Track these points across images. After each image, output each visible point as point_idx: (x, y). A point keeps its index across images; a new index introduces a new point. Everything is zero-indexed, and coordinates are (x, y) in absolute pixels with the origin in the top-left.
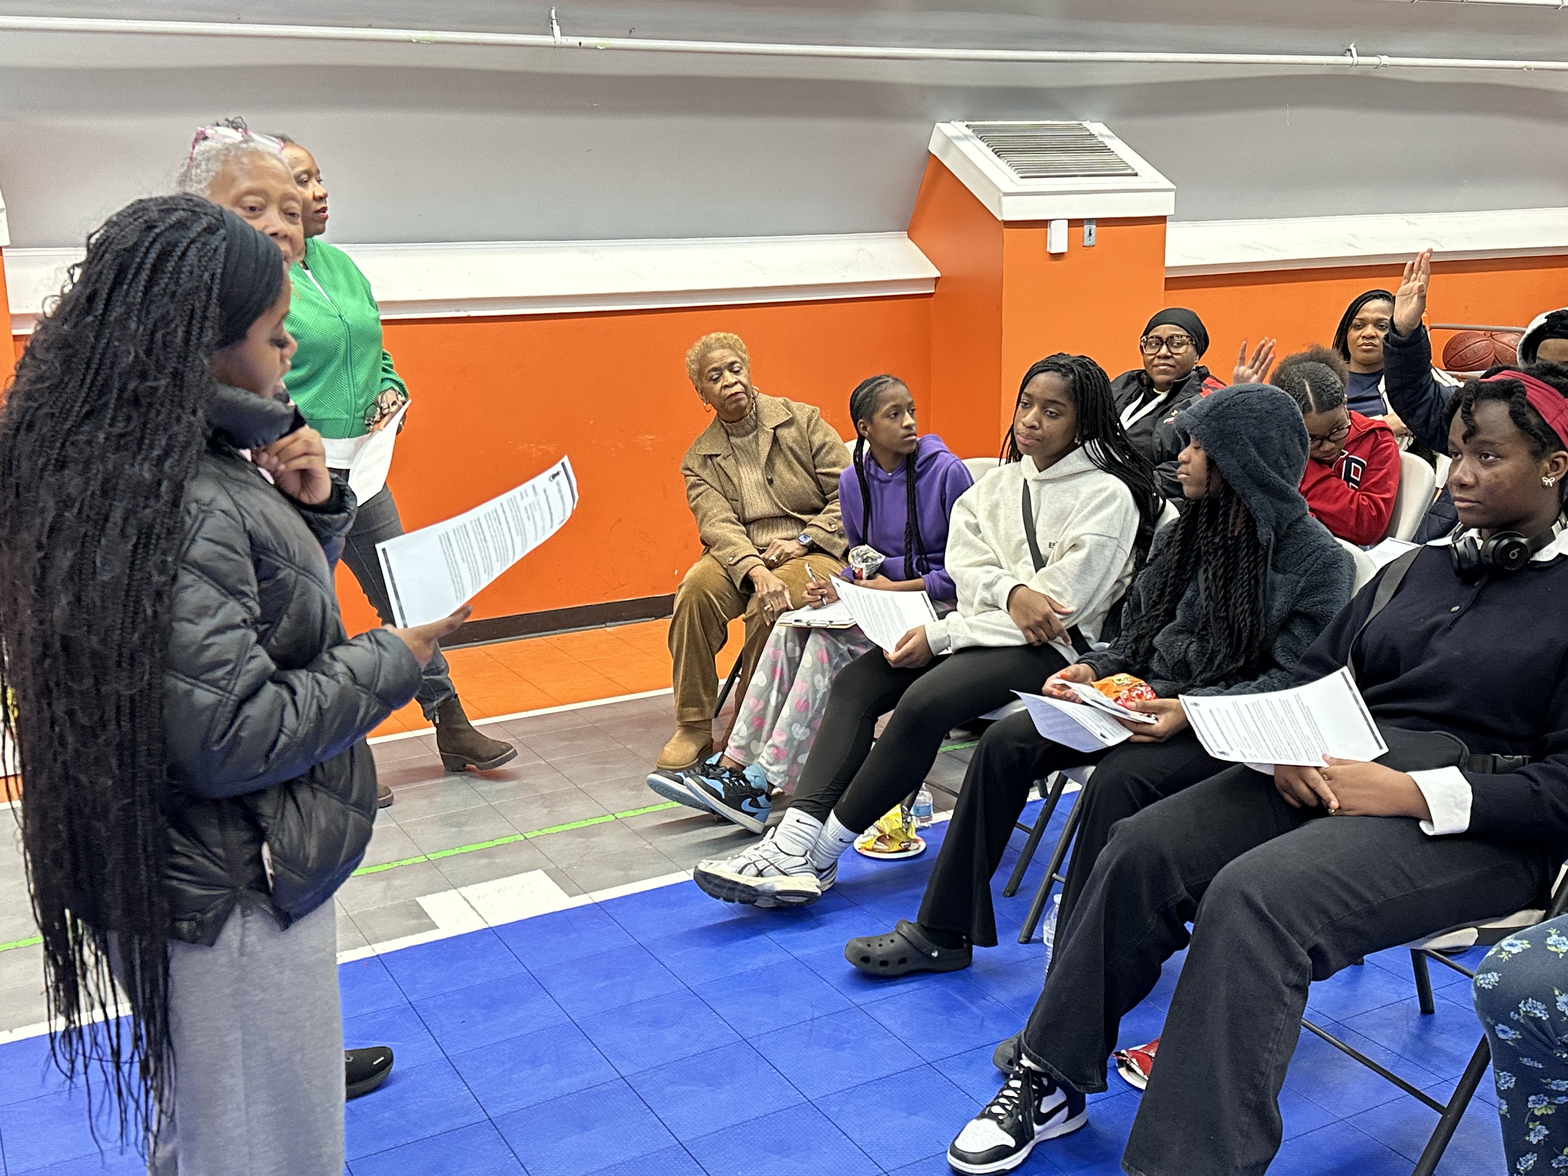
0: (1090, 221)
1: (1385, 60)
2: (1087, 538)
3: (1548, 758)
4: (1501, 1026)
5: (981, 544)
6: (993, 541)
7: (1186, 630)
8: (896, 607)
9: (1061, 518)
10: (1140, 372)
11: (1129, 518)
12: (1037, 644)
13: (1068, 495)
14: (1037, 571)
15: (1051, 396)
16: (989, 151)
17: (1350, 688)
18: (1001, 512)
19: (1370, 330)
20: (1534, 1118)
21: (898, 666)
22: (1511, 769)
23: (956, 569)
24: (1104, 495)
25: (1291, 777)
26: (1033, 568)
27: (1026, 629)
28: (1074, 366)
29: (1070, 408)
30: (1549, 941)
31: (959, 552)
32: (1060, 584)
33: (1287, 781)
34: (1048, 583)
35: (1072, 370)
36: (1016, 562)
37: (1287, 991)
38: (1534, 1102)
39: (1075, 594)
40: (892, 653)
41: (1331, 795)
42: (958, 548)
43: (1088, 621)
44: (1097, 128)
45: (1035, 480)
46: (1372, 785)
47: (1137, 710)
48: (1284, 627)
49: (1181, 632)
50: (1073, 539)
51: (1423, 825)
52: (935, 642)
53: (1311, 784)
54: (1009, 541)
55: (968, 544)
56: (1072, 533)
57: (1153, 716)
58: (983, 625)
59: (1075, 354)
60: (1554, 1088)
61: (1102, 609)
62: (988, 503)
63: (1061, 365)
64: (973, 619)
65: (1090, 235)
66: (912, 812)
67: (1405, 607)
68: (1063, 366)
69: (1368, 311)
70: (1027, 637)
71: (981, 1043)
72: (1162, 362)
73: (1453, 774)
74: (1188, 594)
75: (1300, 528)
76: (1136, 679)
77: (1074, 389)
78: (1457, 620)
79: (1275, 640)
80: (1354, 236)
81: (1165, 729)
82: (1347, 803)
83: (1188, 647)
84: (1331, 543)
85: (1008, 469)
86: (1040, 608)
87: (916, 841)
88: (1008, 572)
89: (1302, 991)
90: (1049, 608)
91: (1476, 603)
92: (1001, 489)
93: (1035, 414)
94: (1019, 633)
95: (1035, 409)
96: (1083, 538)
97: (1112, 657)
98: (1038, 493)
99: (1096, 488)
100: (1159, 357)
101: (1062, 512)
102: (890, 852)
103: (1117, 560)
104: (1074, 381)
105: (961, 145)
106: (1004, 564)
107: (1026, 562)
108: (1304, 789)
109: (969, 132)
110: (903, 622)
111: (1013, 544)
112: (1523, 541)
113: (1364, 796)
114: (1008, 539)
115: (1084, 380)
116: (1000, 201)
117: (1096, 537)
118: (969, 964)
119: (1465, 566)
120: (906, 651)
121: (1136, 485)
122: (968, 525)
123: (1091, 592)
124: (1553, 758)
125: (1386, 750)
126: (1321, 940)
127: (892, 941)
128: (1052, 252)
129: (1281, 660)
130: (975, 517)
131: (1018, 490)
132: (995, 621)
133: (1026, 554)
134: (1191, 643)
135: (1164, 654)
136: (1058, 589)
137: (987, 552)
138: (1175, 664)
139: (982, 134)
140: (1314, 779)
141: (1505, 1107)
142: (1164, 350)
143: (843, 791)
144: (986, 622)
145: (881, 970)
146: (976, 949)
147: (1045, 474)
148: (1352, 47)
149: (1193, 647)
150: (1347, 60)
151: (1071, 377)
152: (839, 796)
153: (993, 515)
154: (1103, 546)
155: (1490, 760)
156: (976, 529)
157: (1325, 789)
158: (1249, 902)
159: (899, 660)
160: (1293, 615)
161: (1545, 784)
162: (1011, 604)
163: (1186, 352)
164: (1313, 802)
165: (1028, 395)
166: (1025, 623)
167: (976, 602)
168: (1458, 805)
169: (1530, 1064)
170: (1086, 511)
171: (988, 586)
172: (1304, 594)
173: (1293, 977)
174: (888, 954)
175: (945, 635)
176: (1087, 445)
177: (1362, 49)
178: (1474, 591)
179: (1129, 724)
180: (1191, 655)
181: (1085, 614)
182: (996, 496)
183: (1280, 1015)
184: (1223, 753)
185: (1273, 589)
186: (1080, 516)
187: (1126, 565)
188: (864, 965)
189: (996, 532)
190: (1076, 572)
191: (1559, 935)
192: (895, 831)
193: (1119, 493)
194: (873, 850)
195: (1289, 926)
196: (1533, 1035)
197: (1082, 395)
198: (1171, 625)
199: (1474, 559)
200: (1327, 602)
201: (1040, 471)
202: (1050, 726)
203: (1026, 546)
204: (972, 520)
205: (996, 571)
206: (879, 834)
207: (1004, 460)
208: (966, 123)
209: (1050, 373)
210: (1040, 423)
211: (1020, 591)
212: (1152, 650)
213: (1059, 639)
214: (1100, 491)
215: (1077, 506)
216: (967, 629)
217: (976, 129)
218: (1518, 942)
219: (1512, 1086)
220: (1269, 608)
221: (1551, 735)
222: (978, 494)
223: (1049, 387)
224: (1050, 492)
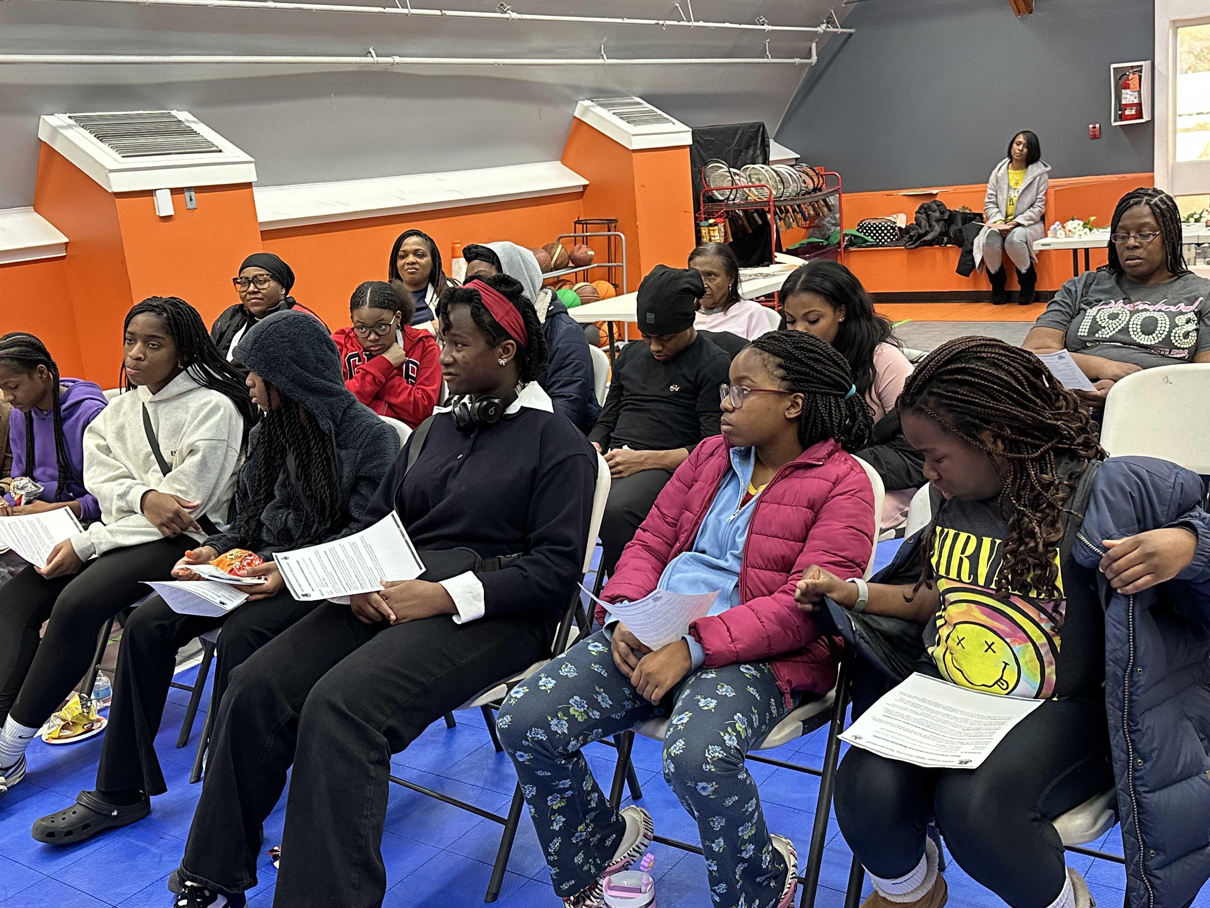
0: (189, 189)
1: (397, 59)
2: (200, 444)
3: (532, 552)
4: (519, 753)
5: (114, 461)
6: (123, 458)
7: (285, 504)
8: (42, 526)
9: (177, 431)
10: (241, 306)
11: (234, 422)
12: (172, 536)
13: (180, 410)
14: (164, 476)
15: (149, 332)
16: (92, 137)
17: (398, 526)
18: (128, 433)
19: (411, 258)
20: (554, 812)
21: (52, 577)
22: (510, 564)
23: (94, 487)
24: (209, 407)
25: (360, 603)
26: (161, 475)
27: (160, 526)
28: (166, 306)
29: (168, 341)
30: (541, 683)
31: (95, 471)
32: (184, 485)
33: (358, 606)
34: (174, 485)
35: (165, 310)
36: (146, 472)
37: (372, 767)
38: (552, 800)
39: (198, 490)
40: (43, 566)
41: (390, 612)
42: (94, 468)
43: (215, 510)
44: (183, 116)
45: (151, 402)
46: (416, 597)
47: (249, 575)
48: (354, 490)
49: (280, 508)
50: (189, 446)
51: (455, 618)
52: (82, 551)
53: (375, 605)
54: (138, 455)
55: (102, 463)
56: (188, 441)
57: (263, 577)
58: (122, 529)
59: (166, 296)
60: (562, 786)
61: (225, 498)
62: (114, 427)
63: (154, 306)
64: (112, 526)
65: (192, 201)
66: (92, 697)
67: (429, 460)
68: (157, 307)
69: (408, 244)
70: (163, 532)
71: (159, 877)
72: (253, 296)
73: (469, 576)
74: (281, 477)
75: (352, 412)
76: (245, 551)
77: (170, 325)
78: (461, 465)
79: (349, 500)
80: (400, 191)
81: (274, 585)
82: (401, 614)
83: (287, 518)
84: (376, 421)
85: (127, 395)
86: (169, 507)
87: (98, 721)
88: (139, 481)
89: (385, 764)
90: (177, 505)
91: (473, 450)
92: (124, 414)
93: (139, 348)
94: (156, 530)
95: (139, 344)
96: (197, 444)
97: (229, 536)
98: (155, 412)
99: (202, 402)
100: (249, 293)
101: (177, 425)
102: (76, 735)
103: (230, 458)
104: (168, 318)
105: (67, 133)
106: (136, 476)
107: (154, 471)
108: (372, 610)
109: (72, 122)
110: (50, 538)
111: (141, 457)
112: (496, 401)
113: (412, 606)
114: (137, 454)
115: (177, 316)
116: (107, 176)
117: (207, 442)
118: (149, 813)
119: (462, 424)
120: (56, 564)
121: (235, 396)
122: (99, 447)
123: (212, 487)
124: (537, 551)
125: (424, 569)
126: (392, 722)
127: (74, 813)
128: (161, 215)
129: (356, 515)
130: (105, 439)
131: (139, 412)
132: (134, 524)
133: (154, 464)
134: (289, 513)
135: (270, 526)
136: (183, 488)
137: (119, 468)
138: (279, 532)
139: (84, 123)
140: (376, 601)
141: (533, 810)
142: (252, 288)
143: (16, 695)
144: (124, 526)
145: (67, 840)
146: (152, 798)
147: (159, 396)
148: (371, 50)
149: (291, 516)
150: (369, 59)
151: (165, 315)
152: (14, 700)
153: (120, 435)
154: (215, 448)
155: (497, 560)
156: (107, 450)
157: (385, 607)
158: (333, 707)
159: (50, 573)
160: (358, 480)
161: (531, 570)
162: (144, 508)
163: (269, 286)
164: (380, 619)
165: (130, 333)
166: (158, 521)
167: (114, 511)
168: (475, 598)
169: (543, 774)
170: (196, 422)
171: (122, 496)
172: (363, 462)
173: (375, 756)
174: (72, 824)
175: (89, 543)
176: (189, 368)
177: (380, 52)
178: (470, 442)
179: (244, 588)
180: (290, 523)
181: (210, 505)
182: (120, 420)
183: (369, 787)
184: (306, 595)
185: (341, 462)
186: (192, 426)
187: (239, 460)
188: (50, 839)
189: (125, 449)
190: (195, 472)
191: (547, 677)
192: (76, 717)
193: (221, 404)
194: (59, 738)
195: (367, 719)
196: (540, 753)
197: (177, 328)
198: (272, 502)
199: (467, 418)
200: (381, 465)
201: (154, 394)
202: (182, 603)
203: (153, 457)
204: (102, 442)
205: (129, 481)
206: (63, 723)
207: (124, 390)
208: (68, 115)
209: (146, 313)
210: (145, 355)
211: (150, 496)
212: (260, 524)
213: (192, 529)
214: (206, 404)
215: (188, 420)
216: (109, 536)
217: (77, 119)
218: (521, 689)
219: (534, 793)
220: (341, 478)
221: (532, 535)
222: (105, 420)
223: (150, 325)
224: (166, 410)
